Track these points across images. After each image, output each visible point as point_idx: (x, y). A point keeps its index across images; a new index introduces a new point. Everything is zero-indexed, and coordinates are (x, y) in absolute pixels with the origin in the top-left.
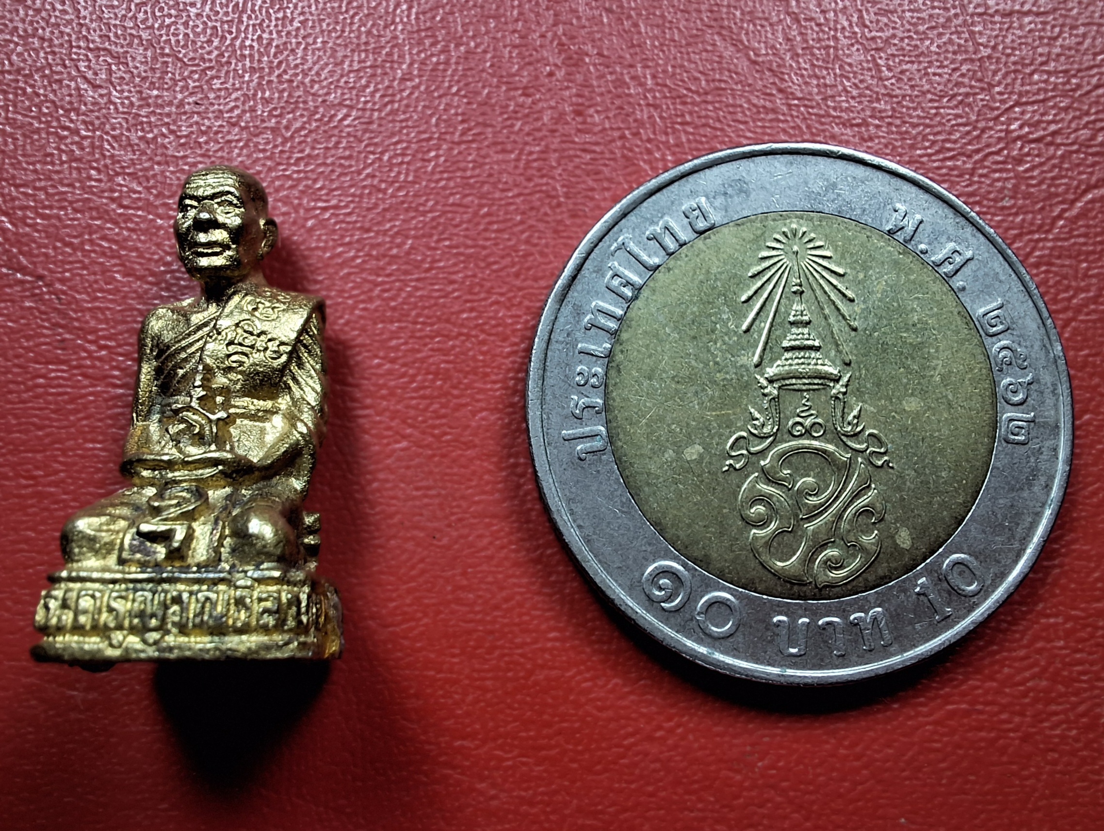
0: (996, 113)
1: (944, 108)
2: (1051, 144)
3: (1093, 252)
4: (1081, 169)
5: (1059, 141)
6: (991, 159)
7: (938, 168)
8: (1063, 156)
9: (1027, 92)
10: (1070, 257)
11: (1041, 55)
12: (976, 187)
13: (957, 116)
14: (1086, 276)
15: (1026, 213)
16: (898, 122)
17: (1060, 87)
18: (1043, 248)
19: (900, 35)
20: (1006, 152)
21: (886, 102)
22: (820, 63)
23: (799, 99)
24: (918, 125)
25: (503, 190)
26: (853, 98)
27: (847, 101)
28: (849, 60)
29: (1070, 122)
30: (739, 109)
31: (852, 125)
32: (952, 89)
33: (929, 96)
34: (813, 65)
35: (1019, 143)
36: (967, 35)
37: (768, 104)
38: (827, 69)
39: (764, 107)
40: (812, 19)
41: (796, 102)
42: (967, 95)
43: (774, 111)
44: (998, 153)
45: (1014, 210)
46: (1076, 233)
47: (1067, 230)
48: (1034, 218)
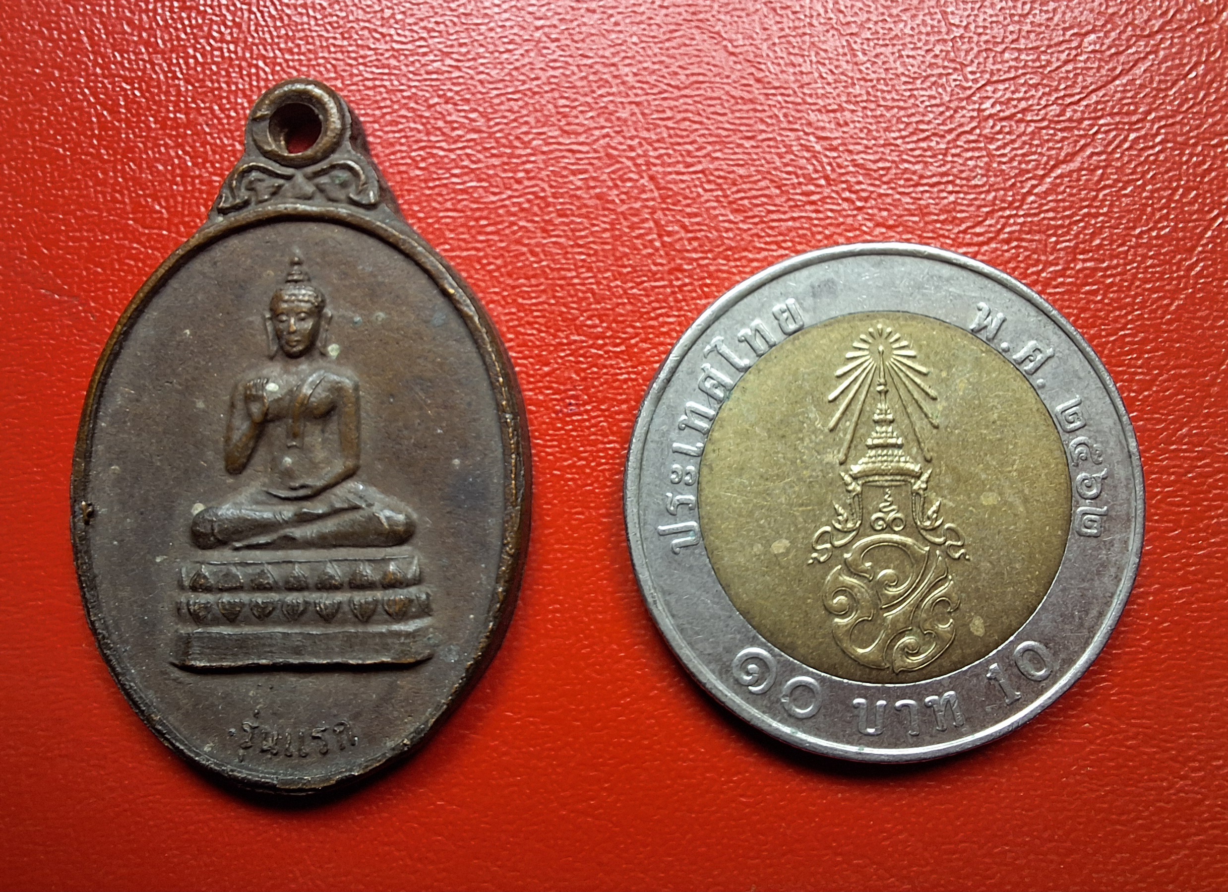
0: (969, 92)
1: (917, 89)
2: (1021, 121)
3: (1062, 226)
4: (1051, 144)
5: (1029, 118)
6: (963, 138)
7: (912, 150)
8: (1033, 133)
9: (999, 70)
10: (1039, 232)
11: (1012, 32)
12: (949, 166)
13: (931, 97)
14: (1054, 250)
15: (997, 190)
16: (873, 106)
17: (1030, 63)
18: (1015, 224)
19: (874, 18)
20: (978, 131)
21: (861, 86)
22: (796, 51)
23: (776, 88)
24: (893, 108)
25: (494, 194)
26: (829, 84)
27: (823, 88)
28: (824, 47)
29: (1040, 98)
30: (718, 102)
31: (828, 111)
32: (925, 71)
33: (904, 79)
34: (790, 53)
35: (991, 122)
36: (939, 16)
37: (746, 96)
38: (803, 56)
39: (742, 98)
40: (788, 7)
41: (773, 91)
42: (940, 75)
43: (752, 101)
44: (970, 132)
45: (986, 188)
46: (1045, 208)
47: (1036, 205)
48: (1006, 195)
